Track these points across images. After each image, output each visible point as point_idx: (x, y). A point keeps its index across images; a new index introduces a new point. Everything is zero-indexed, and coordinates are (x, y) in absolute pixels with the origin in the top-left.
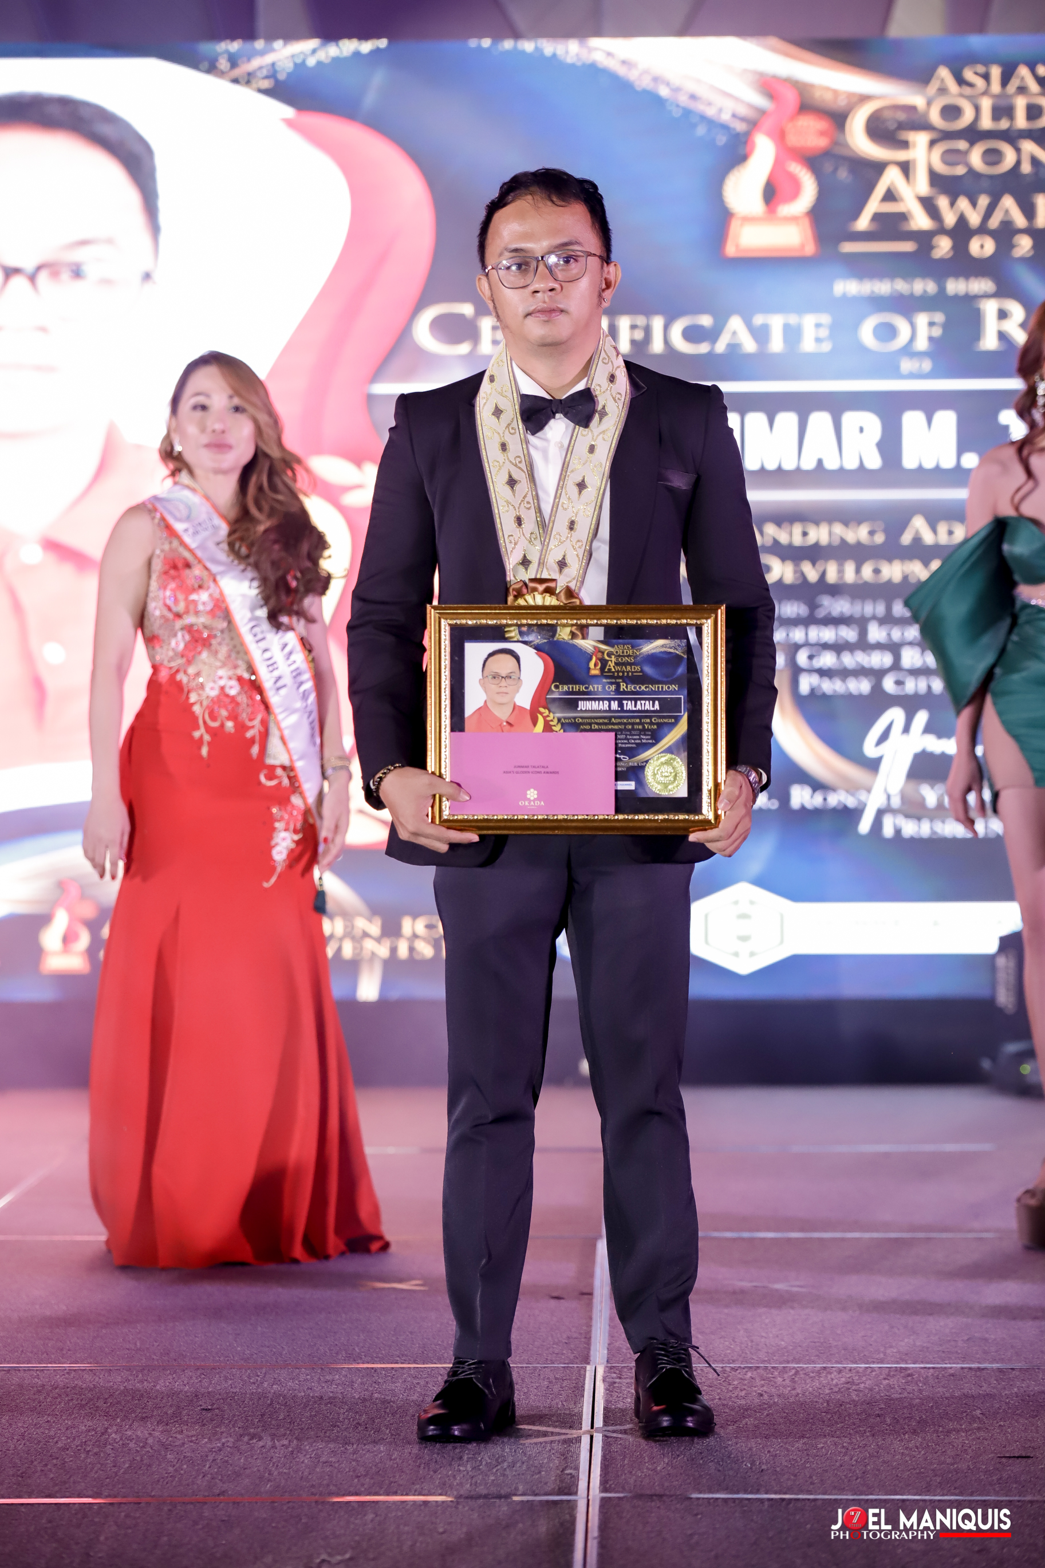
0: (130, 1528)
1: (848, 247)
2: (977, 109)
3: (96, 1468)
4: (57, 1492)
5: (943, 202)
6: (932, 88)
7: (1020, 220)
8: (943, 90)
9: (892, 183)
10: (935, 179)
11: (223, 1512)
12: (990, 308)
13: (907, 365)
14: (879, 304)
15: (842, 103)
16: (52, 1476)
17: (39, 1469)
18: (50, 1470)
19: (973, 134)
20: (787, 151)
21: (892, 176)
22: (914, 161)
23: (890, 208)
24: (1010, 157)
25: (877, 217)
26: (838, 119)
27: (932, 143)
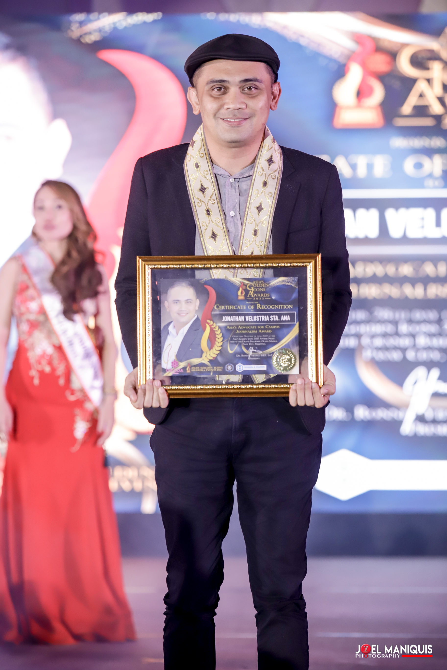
15: (394, 47)
20: (368, 73)
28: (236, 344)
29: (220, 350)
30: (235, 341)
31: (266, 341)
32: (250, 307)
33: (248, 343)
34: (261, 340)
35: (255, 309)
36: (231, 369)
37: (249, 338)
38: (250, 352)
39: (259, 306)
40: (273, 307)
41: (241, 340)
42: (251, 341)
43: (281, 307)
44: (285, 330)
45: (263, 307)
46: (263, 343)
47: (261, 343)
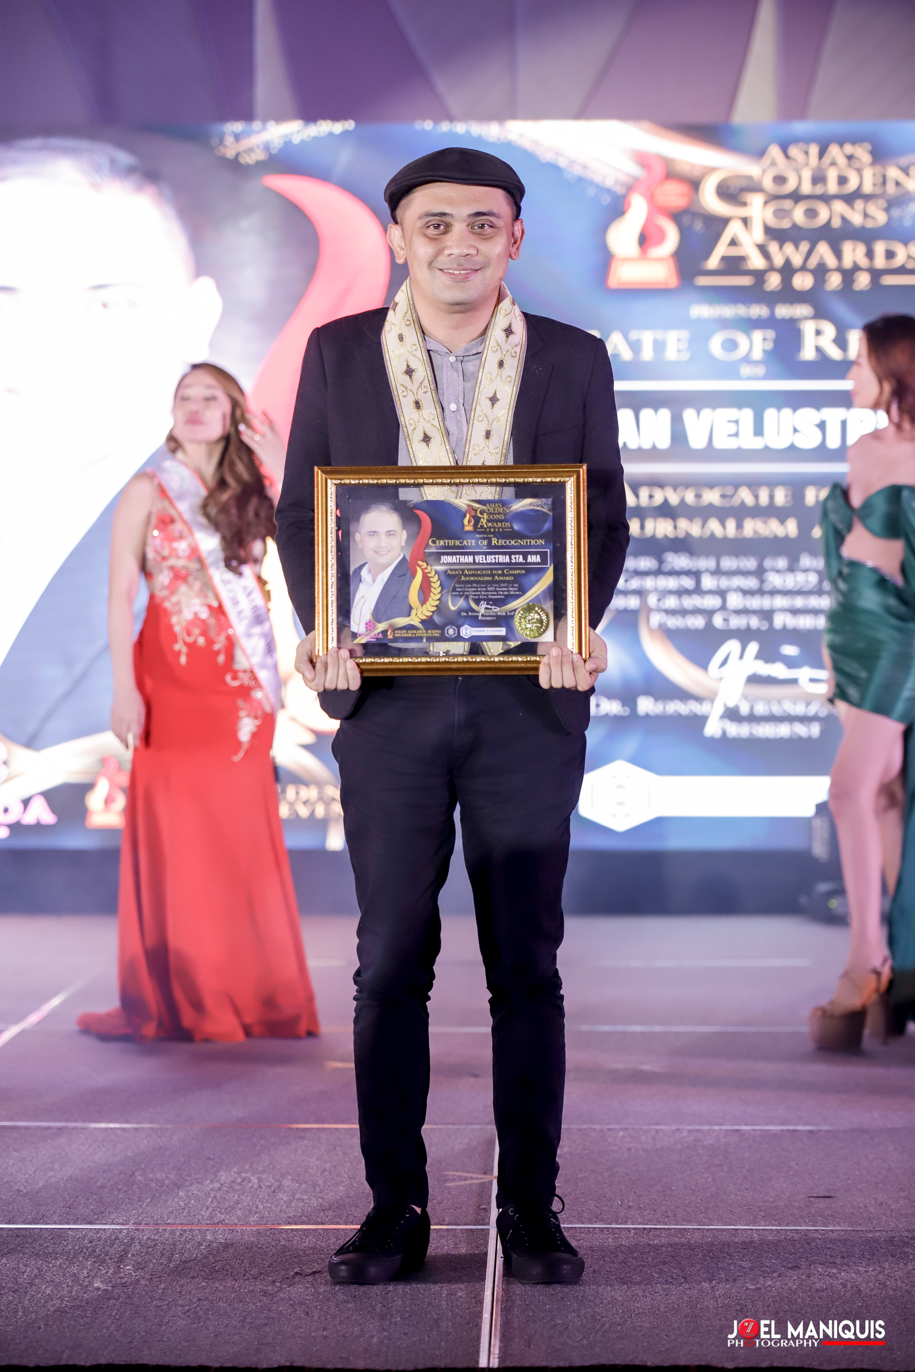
0: (151, 1247)
1: (702, 281)
2: (800, 179)
3: (125, 1202)
4: (96, 1220)
5: (773, 248)
6: (766, 161)
7: (831, 261)
8: (773, 163)
9: (735, 235)
10: (769, 231)
11: (221, 1236)
12: (808, 328)
13: (746, 370)
14: (724, 324)
15: (696, 173)
16: (92, 1207)
17: (82, 1202)
18: (91, 1204)
19: (796, 197)
20: (656, 208)
21: (734, 229)
22: (751, 218)
23: (734, 252)
24: (824, 214)
25: (724, 259)
26: (694, 184)
27: (766, 203)
28: (461, 596)
29: (437, 606)
30: (459, 592)
31: (506, 593)
32: (482, 542)
33: (479, 595)
34: (497, 591)
35: (489, 545)
36: (453, 633)
37: (480, 587)
38: (482, 609)
39: (494, 541)
40: (515, 542)
41: (469, 591)
42: (483, 593)
43: (527, 542)
44: (533, 577)
45: (502, 542)
46: (501, 595)
47: (498, 595)
